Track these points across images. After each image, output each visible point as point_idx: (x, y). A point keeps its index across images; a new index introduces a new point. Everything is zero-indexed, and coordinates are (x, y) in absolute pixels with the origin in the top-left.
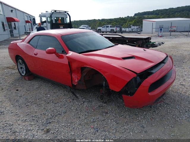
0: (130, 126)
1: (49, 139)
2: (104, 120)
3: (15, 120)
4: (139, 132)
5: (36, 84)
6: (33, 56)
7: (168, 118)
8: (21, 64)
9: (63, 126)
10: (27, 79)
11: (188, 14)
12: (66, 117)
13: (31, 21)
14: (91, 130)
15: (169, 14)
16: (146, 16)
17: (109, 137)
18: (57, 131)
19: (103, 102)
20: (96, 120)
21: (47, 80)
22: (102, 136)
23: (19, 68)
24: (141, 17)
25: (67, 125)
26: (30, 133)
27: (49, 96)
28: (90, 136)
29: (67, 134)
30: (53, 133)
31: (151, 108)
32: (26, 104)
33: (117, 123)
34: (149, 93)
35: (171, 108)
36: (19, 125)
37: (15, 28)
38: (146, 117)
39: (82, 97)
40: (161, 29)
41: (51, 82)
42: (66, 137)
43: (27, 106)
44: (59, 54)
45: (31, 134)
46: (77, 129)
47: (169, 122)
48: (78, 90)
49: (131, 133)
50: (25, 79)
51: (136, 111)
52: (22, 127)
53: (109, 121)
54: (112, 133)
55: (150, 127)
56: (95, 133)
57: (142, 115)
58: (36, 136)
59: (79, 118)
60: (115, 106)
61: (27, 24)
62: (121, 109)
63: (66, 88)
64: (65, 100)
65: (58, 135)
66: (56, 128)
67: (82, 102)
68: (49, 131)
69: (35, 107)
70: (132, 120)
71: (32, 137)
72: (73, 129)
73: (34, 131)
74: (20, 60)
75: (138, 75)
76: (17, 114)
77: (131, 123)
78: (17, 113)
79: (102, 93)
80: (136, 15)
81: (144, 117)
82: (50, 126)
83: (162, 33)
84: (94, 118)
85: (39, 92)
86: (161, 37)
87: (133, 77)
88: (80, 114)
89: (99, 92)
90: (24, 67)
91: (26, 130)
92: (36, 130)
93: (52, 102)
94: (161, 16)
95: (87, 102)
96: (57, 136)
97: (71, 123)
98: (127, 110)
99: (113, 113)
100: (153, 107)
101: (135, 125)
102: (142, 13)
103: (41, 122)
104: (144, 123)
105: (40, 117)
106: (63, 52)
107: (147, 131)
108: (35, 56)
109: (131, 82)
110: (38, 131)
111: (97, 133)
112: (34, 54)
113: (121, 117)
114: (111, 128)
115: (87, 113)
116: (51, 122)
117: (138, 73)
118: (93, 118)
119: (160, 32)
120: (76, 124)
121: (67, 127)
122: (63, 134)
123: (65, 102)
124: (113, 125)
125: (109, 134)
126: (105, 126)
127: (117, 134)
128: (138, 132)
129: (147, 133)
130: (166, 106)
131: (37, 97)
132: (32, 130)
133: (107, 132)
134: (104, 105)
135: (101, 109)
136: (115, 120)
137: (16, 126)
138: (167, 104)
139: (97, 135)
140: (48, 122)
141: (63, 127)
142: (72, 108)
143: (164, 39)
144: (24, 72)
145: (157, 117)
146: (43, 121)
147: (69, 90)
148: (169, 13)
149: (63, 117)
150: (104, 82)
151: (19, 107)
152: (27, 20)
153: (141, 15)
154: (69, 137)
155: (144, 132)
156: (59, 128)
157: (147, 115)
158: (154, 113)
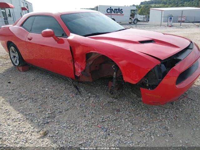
0: (149, 128)
1: (46, 144)
2: (116, 120)
3: (5, 119)
4: (163, 135)
5: (31, 75)
6: (26, 41)
7: (196, 117)
8: (14, 53)
9: (65, 127)
10: (22, 70)
11: (198, 4)
12: (67, 116)
13: (27, 8)
14: (101, 132)
15: (177, 4)
16: (153, 5)
17: (124, 142)
18: (57, 134)
19: (113, 97)
20: (106, 119)
21: (44, 72)
22: (115, 141)
23: (12, 57)
24: (147, 6)
25: (70, 126)
26: (22, 137)
27: (47, 89)
28: (100, 141)
29: (70, 138)
30: (52, 137)
31: (173, 104)
32: (19, 100)
33: (133, 124)
34: (177, 86)
35: (196, 104)
36: (9, 125)
37: (10, 15)
38: (168, 115)
39: (87, 91)
40: (171, 18)
41: (49, 73)
42: (69, 141)
43: (19, 101)
44: (58, 37)
45: (24, 138)
46: (83, 131)
47: (198, 123)
48: (82, 82)
49: (153, 137)
50: (19, 70)
51: (155, 109)
52: (12, 129)
53: (123, 120)
54: (128, 137)
55: (175, 128)
56: (106, 137)
57: (162, 113)
58: (30, 140)
59: (85, 116)
60: (128, 102)
61: (24, 11)
62: (136, 105)
63: (67, 80)
64: (66, 94)
65: (58, 139)
66: (55, 130)
67: (88, 97)
68: (47, 134)
69: (30, 103)
70: (151, 119)
71: (25, 142)
72: (78, 131)
73: (27, 134)
74: (12, 48)
75: (162, 62)
76: (6, 112)
77: (151, 124)
78: (6, 110)
79: (112, 87)
80: (142, 3)
81: (166, 116)
82: (48, 127)
83: (171, 23)
84: (103, 117)
85: (35, 85)
86: (170, 26)
87: (157, 64)
88: (86, 112)
89: (107, 85)
90: (17, 55)
91: (17, 132)
92: (30, 132)
93: (51, 97)
94: (169, 5)
95: (93, 97)
96: (56, 140)
97: (74, 123)
98: (143, 107)
99: (126, 110)
100: (174, 104)
101: (156, 126)
102: (149, 1)
103: (36, 121)
104: (167, 123)
105: (35, 115)
106: (63, 35)
107: (172, 133)
108: (29, 41)
109: (153, 71)
110: (33, 134)
111: (109, 137)
112: (29, 39)
113: (137, 116)
114: (125, 129)
115: (94, 111)
116: (49, 122)
117: (163, 59)
118: (101, 117)
119: (170, 22)
120: (81, 125)
121: (70, 129)
122: (65, 137)
123: (66, 97)
124: (128, 127)
125: (123, 137)
126: (118, 127)
127: (134, 138)
128: (161, 135)
129: (172, 136)
130: (190, 102)
131: (33, 91)
132: (24, 133)
133: (121, 136)
134: (114, 100)
135: (112, 106)
136: (129, 120)
137: (5, 127)
138: (191, 100)
139: (109, 139)
140: (45, 122)
141: (65, 129)
142: (76, 104)
143: (174, 29)
144: (18, 62)
145: (182, 115)
146: (39, 121)
147: (71, 83)
148: (178, 2)
149: (64, 116)
150: (115, 73)
151: (10, 102)
152: (23, 7)
153: (148, 4)
154: (72, 142)
155: (168, 136)
156: (60, 130)
157: (170, 113)
158: (177, 110)
